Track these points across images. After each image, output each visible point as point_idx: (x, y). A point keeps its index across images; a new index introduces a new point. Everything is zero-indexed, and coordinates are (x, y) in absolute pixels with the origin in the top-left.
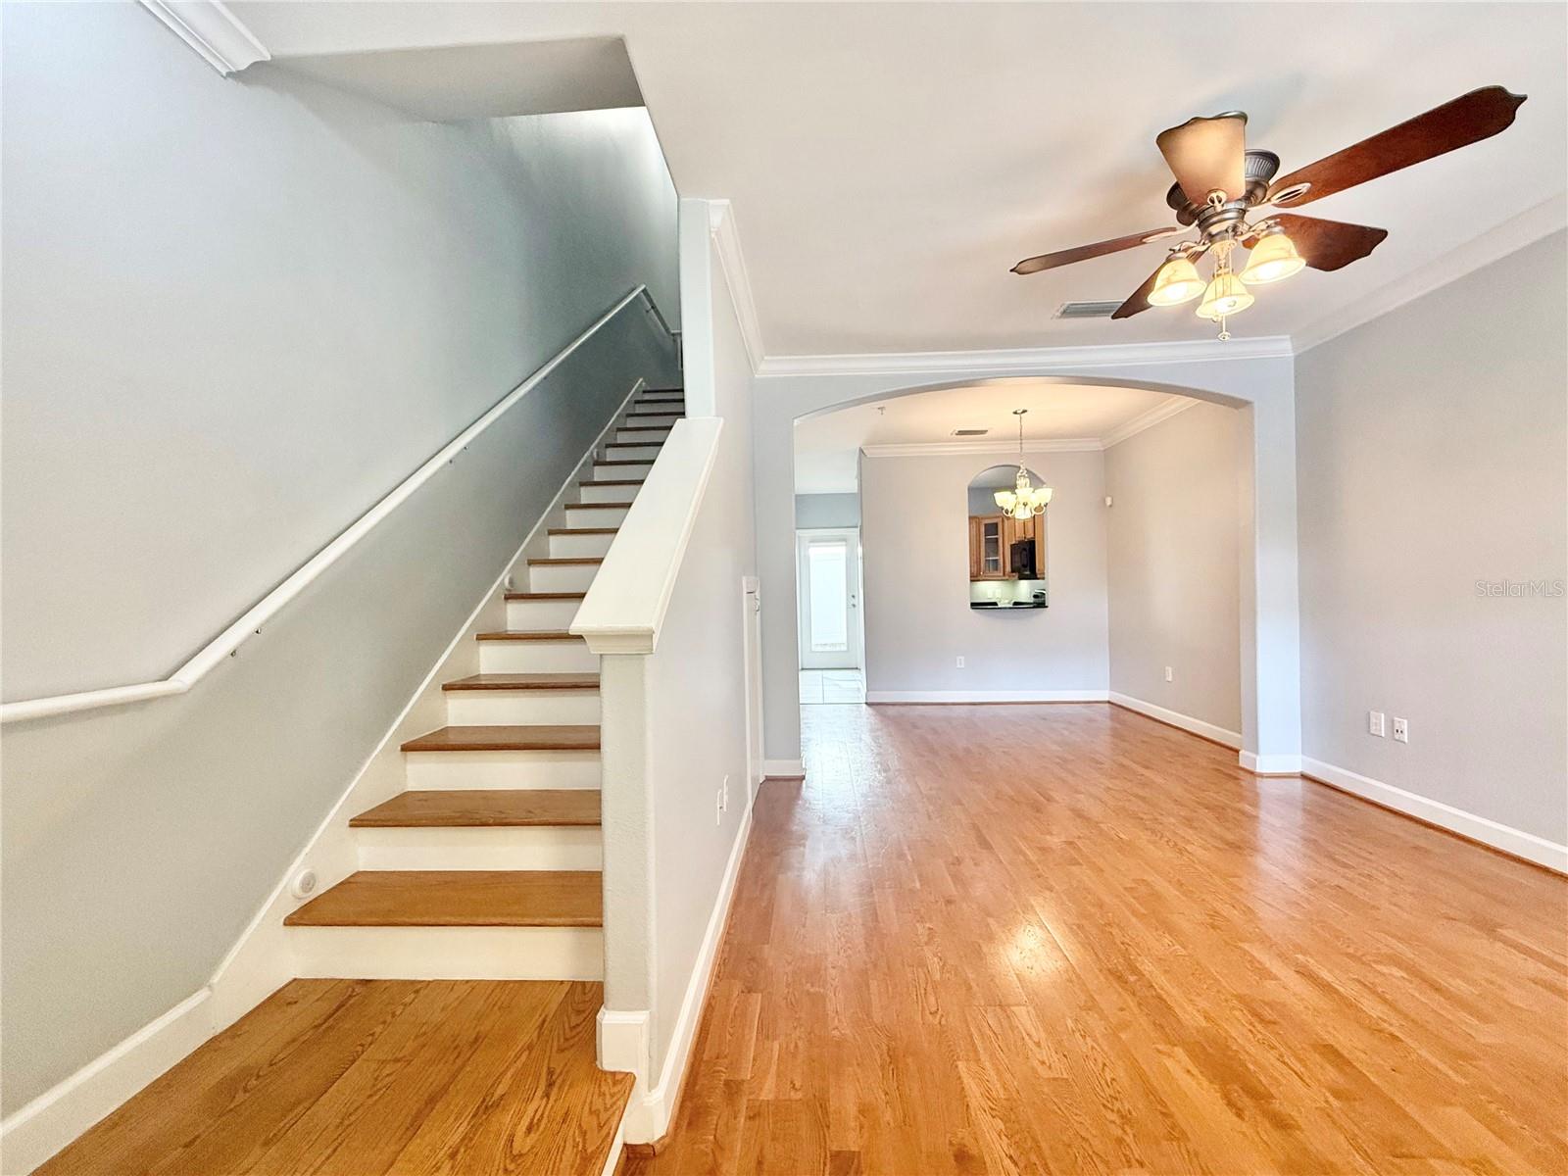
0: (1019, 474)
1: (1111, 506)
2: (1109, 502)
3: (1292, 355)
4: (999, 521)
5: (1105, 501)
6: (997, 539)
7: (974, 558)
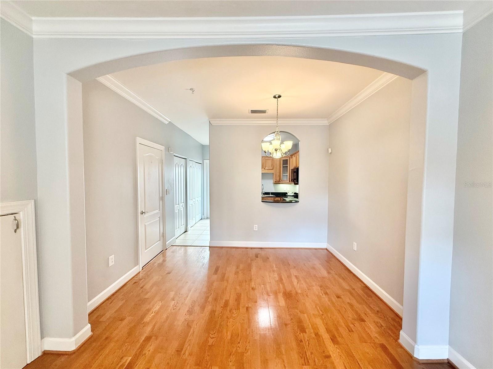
0: (276, 133)
1: (331, 153)
2: (330, 151)
3: (461, 31)
4: (288, 159)
5: (328, 150)
6: (287, 166)
7: (278, 174)
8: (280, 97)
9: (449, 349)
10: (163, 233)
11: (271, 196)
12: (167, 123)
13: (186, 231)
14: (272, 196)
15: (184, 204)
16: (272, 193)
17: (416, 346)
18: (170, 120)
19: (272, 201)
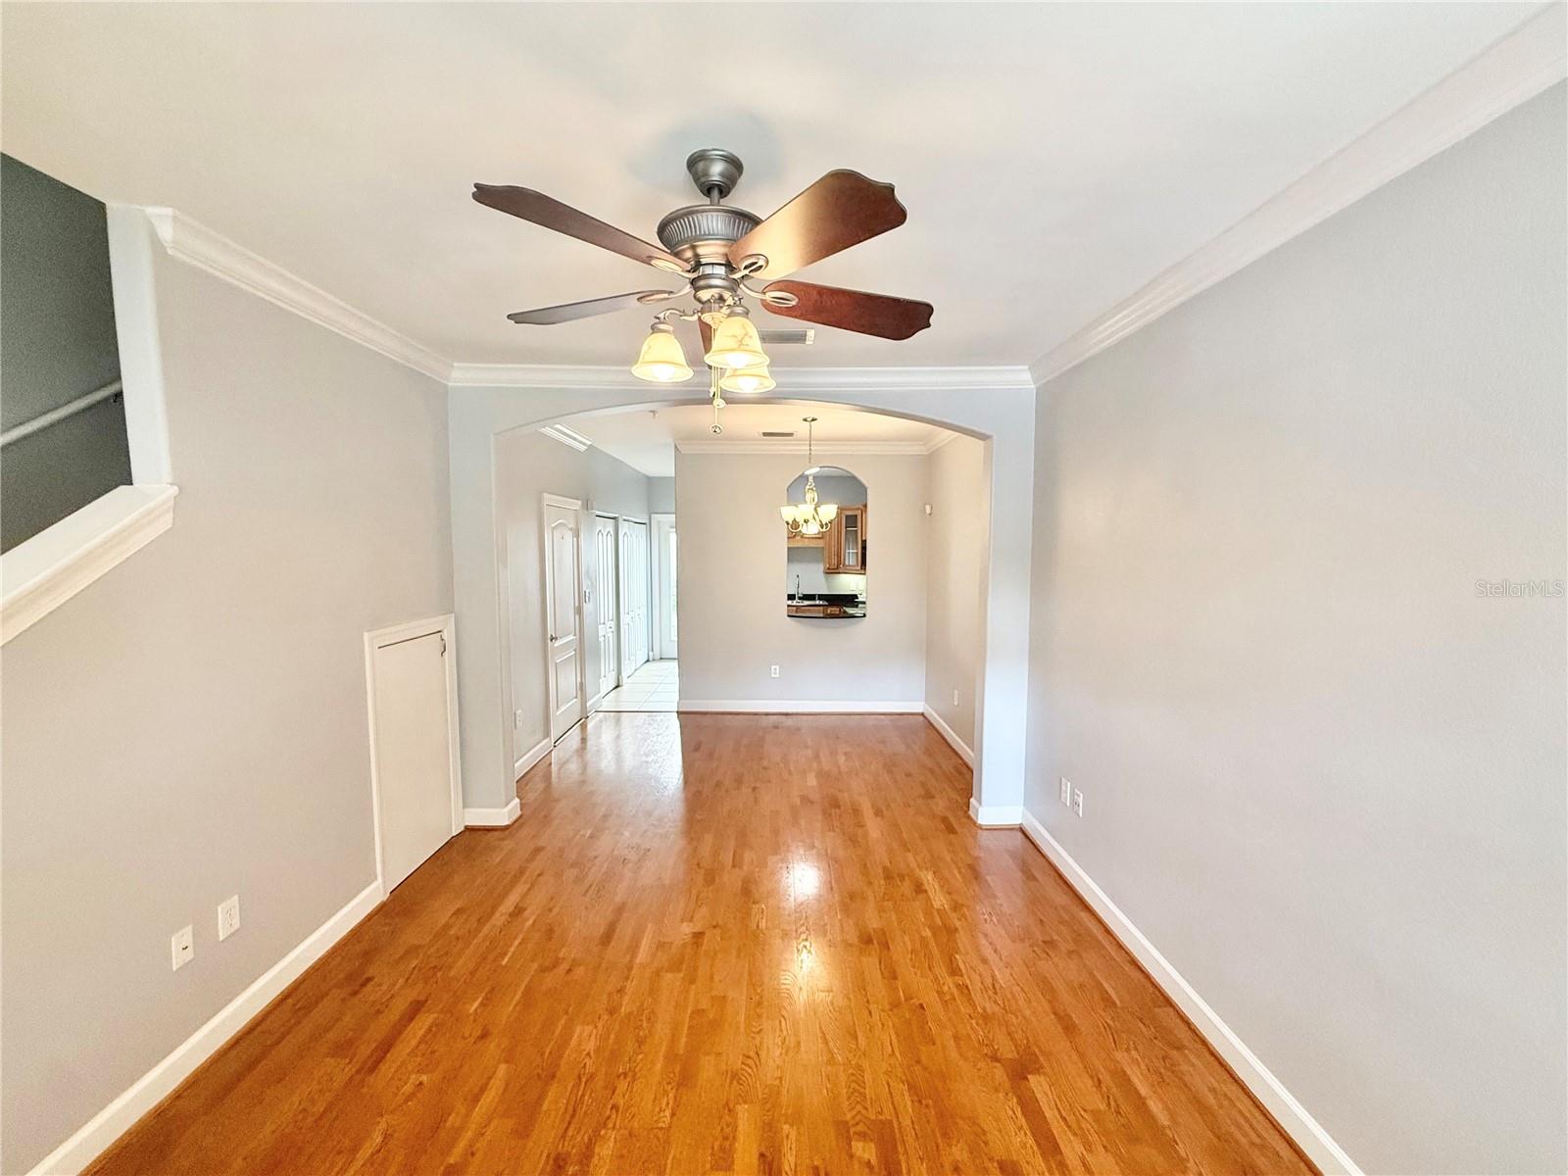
0: (808, 487)
1: (930, 514)
2: (928, 511)
3: (1034, 388)
4: (859, 513)
5: (925, 509)
6: (856, 531)
7: (834, 550)
8: (813, 420)
9: (1023, 813)
10: (581, 683)
11: (817, 602)
12: (583, 448)
13: (617, 687)
14: (821, 602)
15: (613, 624)
16: (821, 597)
17: (980, 809)
18: (589, 443)
19: (822, 615)
